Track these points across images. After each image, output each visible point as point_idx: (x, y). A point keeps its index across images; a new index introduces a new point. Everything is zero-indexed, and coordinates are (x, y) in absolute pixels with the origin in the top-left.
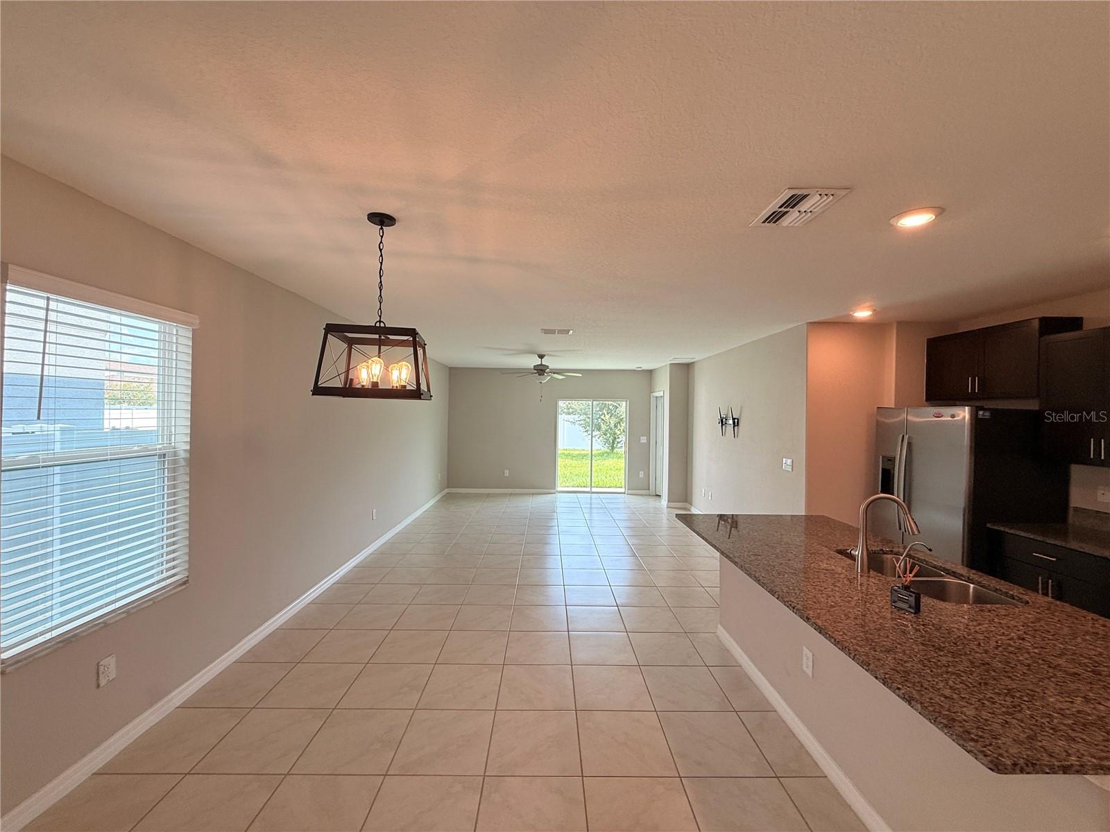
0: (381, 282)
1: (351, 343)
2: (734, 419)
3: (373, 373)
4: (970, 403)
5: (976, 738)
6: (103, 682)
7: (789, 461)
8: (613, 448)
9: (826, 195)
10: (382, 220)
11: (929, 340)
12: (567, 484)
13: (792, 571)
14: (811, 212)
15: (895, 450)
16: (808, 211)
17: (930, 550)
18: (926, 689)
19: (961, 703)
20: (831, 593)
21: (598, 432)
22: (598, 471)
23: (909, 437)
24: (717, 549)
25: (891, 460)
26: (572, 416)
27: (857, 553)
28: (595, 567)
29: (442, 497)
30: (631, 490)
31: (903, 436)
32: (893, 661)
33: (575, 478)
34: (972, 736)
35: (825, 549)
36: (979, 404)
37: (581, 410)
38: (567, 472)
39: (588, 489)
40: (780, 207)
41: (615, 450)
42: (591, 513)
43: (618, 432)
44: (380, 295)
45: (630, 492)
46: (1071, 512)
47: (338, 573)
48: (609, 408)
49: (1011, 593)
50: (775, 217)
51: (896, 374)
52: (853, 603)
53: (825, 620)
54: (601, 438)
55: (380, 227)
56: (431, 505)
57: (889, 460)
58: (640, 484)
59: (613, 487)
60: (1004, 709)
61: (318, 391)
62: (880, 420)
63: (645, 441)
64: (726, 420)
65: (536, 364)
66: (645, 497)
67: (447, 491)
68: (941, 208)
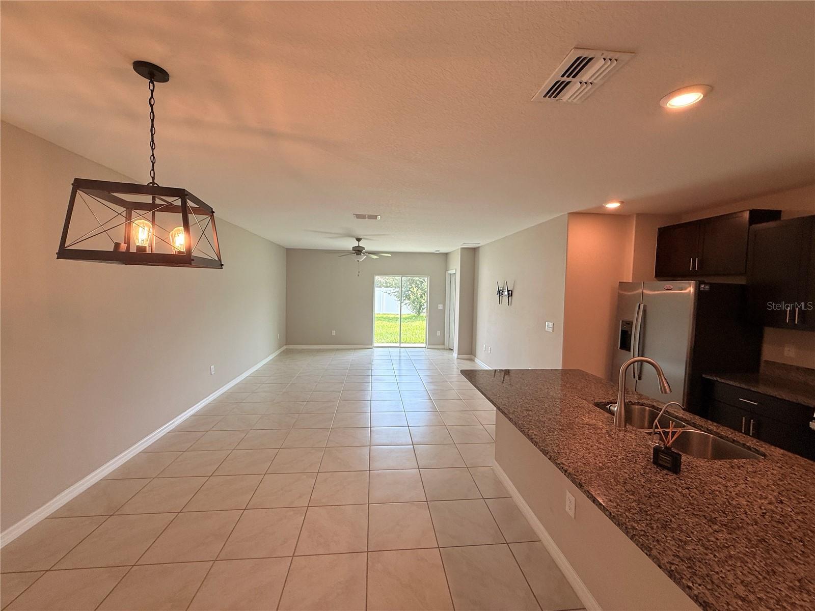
0: (153, 140)
1: (129, 207)
2: (508, 291)
4: (694, 280)
7: (551, 324)
8: (419, 313)
9: (610, 59)
10: (151, 72)
11: (660, 229)
12: (383, 341)
13: (561, 427)
14: (591, 83)
15: (633, 317)
16: (589, 82)
20: (597, 452)
21: (408, 301)
22: (407, 330)
23: (645, 306)
25: (630, 324)
26: (389, 289)
27: (616, 409)
29: (281, 353)
30: (430, 345)
31: (640, 305)
32: (674, 543)
33: (389, 336)
35: (585, 402)
36: (700, 279)
37: (396, 284)
38: (382, 331)
39: (398, 345)
40: (563, 76)
41: (421, 315)
43: (423, 301)
44: (153, 155)
45: (430, 346)
46: (762, 364)
47: (174, 422)
48: (416, 283)
50: (557, 89)
51: (634, 257)
54: (410, 306)
55: (150, 80)
56: (271, 358)
57: (627, 323)
58: (437, 340)
59: (418, 343)
61: (64, 253)
62: (621, 292)
63: (442, 308)
64: (503, 291)
65: (354, 246)
66: (441, 350)
67: (285, 347)
68: (710, 86)
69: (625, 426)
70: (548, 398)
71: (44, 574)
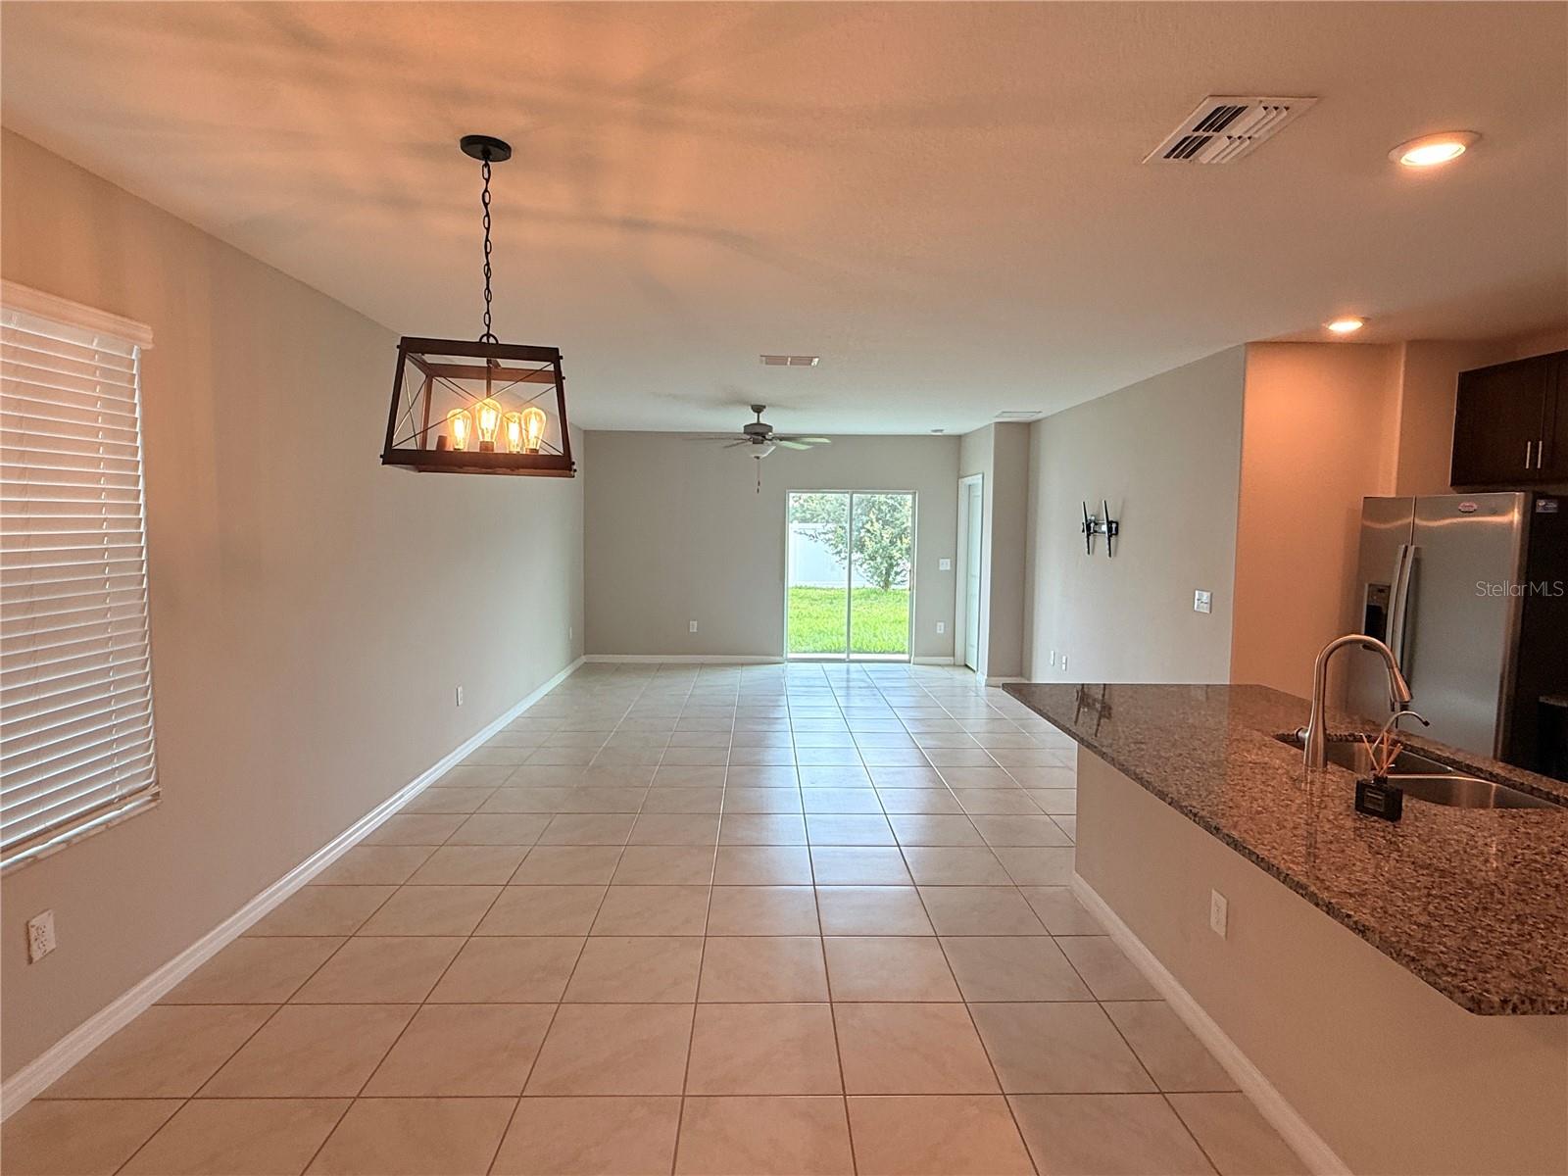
0: (488, 264)
1: (432, 372)
2: (1109, 523)
3: (483, 427)
4: (1523, 488)
5: (1453, 971)
6: (37, 955)
7: (1206, 596)
8: (887, 584)
9: (1276, 108)
10: (486, 149)
11: (1463, 376)
12: (805, 648)
13: (1198, 765)
14: (1249, 138)
15: (1391, 573)
16: (1246, 136)
17: (1426, 724)
18: (1391, 915)
19: (1441, 932)
20: (1258, 795)
21: (859, 555)
22: (862, 625)
23: (1416, 549)
24: (1073, 735)
25: (1383, 590)
26: (812, 525)
27: (1307, 735)
28: (859, 784)
29: (574, 672)
30: (920, 656)
31: (1407, 547)
32: (1347, 882)
33: (817, 637)
34: (1450, 969)
35: (1257, 734)
36: (1537, 489)
37: (829, 512)
38: (804, 627)
39: (843, 656)
40: (1197, 129)
41: (891, 587)
42: (848, 695)
43: (898, 555)
44: (488, 288)
45: (919, 659)
47: (402, 796)
48: (880, 509)
49: (1555, 793)
50: (1187, 148)
51: (1402, 434)
52: (1294, 808)
53: (1245, 831)
54: (865, 566)
55: (484, 162)
57: (1380, 591)
58: (937, 643)
59: (888, 652)
60: (1506, 939)
61: (391, 456)
62: (1368, 523)
63: (949, 568)
64: (1096, 524)
65: (748, 423)
66: (946, 668)
67: (584, 659)
68: (1476, 133)
69: (1325, 765)
70: (1181, 727)
71: (277, 1011)
